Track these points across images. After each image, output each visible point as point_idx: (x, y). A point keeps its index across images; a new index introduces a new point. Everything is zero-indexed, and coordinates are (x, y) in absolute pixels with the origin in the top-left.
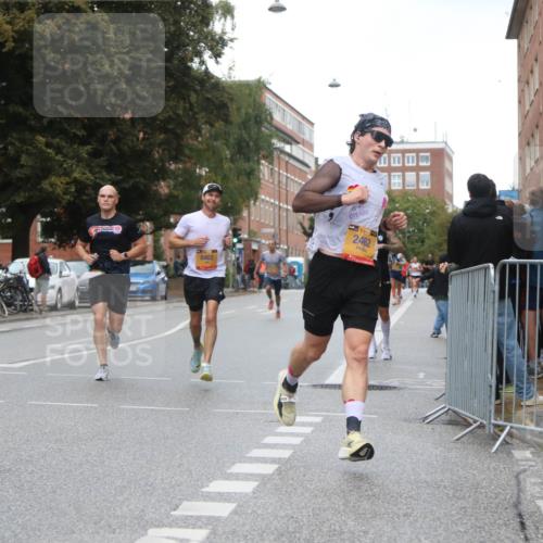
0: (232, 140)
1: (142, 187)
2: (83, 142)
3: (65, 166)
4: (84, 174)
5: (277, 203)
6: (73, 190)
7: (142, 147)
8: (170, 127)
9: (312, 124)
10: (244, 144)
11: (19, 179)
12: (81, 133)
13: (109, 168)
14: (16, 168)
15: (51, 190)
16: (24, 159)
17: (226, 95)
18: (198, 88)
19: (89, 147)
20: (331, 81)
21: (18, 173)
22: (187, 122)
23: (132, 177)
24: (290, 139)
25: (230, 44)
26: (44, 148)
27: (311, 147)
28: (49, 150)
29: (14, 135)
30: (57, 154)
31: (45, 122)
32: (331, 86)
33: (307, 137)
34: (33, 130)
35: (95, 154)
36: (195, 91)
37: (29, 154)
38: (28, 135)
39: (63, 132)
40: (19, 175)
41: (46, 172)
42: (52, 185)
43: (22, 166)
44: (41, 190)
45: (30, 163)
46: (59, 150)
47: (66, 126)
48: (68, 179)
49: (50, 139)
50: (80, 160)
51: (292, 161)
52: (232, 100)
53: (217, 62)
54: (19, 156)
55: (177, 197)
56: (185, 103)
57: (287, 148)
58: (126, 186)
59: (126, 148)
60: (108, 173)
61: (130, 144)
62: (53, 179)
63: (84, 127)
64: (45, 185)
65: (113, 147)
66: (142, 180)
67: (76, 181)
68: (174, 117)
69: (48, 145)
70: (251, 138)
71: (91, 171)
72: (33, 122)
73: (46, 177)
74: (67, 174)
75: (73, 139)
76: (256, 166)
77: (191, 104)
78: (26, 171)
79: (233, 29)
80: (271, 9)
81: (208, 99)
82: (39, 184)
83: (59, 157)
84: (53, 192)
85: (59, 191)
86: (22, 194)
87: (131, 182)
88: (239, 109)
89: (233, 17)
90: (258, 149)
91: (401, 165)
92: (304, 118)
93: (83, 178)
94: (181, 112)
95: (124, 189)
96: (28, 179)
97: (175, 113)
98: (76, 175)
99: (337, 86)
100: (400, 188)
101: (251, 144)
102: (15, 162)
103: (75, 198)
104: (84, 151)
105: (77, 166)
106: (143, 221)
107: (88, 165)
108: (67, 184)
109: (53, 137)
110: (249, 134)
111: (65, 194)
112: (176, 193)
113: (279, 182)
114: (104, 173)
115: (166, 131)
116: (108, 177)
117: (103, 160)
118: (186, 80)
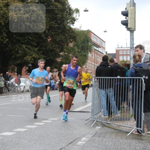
0: (80, 47)
1: (52, 59)
2: (36, 47)
3: (31, 53)
4: (36, 55)
5: (94, 64)
6: (33, 60)
7: (52, 48)
8: (60, 43)
9: (105, 42)
10: (84, 48)
11: (18, 57)
12: (35, 44)
13: (43, 54)
14: (18, 54)
15: (27, 60)
16: (20, 51)
17: (75, 34)
18: (68, 32)
19: (37, 48)
20: (104, 31)
21: (18, 55)
22: (64, 41)
23: (49, 56)
24: (98, 46)
25: (77, 20)
26: (25, 48)
27: (104, 48)
28: (27, 49)
29: (18, 45)
30: (29, 50)
31: (26, 41)
32: (104, 32)
33: (103, 46)
34: (22, 43)
35: (39, 50)
36: (67, 33)
37: (21, 50)
38: (21, 45)
39: (30, 44)
40: (18, 56)
41: (25, 55)
42: (27, 58)
43: (19, 53)
44: (24, 60)
45: (21, 53)
46: (29, 49)
47: (31, 42)
48: (31, 57)
49: (27, 46)
50: (35, 52)
51: (98, 52)
52: (77, 35)
53: (73, 25)
54: (18, 51)
55: (63, 62)
56: (64, 36)
57: (97, 49)
58: (48, 59)
59: (47, 48)
60: (43, 55)
61: (49, 47)
62: (27, 57)
63: (36, 43)
64: (25, 58)
65: (44, 48)
66: (52, 57)
67: (34, 57)
68: (61, 40)
69: (26, 48)
70: (85, 46)
71: (38, 55)
72: (22, 41)
73: (26, 56)
74: (31, 55)
75: (33, 46)
76: (87, 54)
77: (66, 37)
78: (20, 55)
79: (79, 16)
80: (84, 11)
81: (70, 35)
82: (24, 58)
83: (29, 51)
84: (27, 61)
85: (29, 60)
86: (19, 61)
87: (49, 58)
88: (80, 38)
89: (79, 13)
90: (87, 49)
91: (126, 54)
92: (103, 40)
93: (36, 57)
94: (63, 39)
95: (47, 60)
96: (21, 57)
97: (61, 39)
98: (34, 56)
99: (106, 32)
100: (126, 60)
101: (86, 47)
102: (17, 52)
103: (34, 62)
104: (36, 49)
105: (34, 53)
106: (54, 68)
107: (37, 53)
108: (31, 58)
109: (28, 45)
110: (85, 45)
111: (30, 61)
112: (63, 61)
113: (95, 58)
114: (42, 55)
115: (58, 44)
116: (42, 56)
117: (41, 52)
118: (64, 30)
